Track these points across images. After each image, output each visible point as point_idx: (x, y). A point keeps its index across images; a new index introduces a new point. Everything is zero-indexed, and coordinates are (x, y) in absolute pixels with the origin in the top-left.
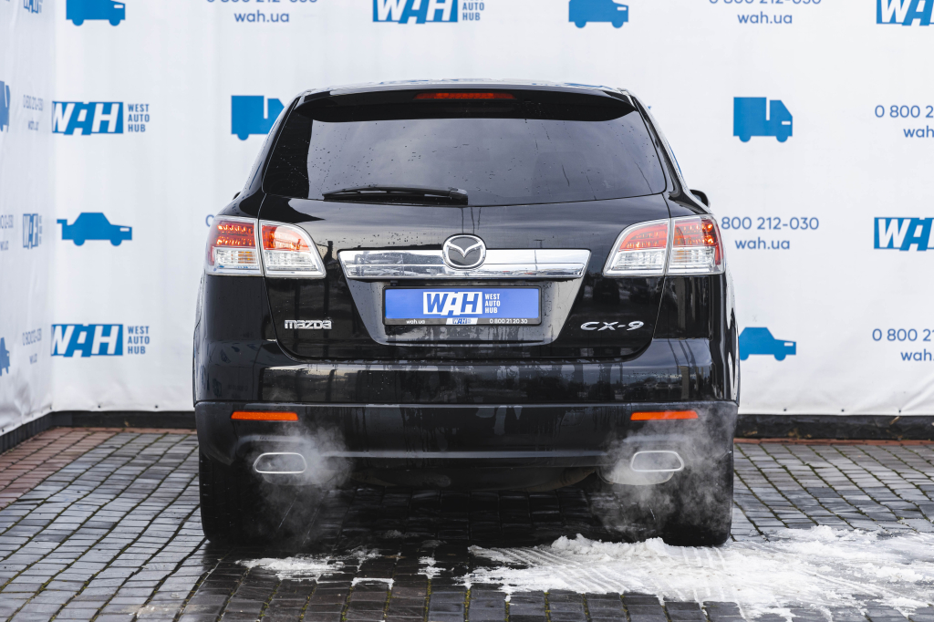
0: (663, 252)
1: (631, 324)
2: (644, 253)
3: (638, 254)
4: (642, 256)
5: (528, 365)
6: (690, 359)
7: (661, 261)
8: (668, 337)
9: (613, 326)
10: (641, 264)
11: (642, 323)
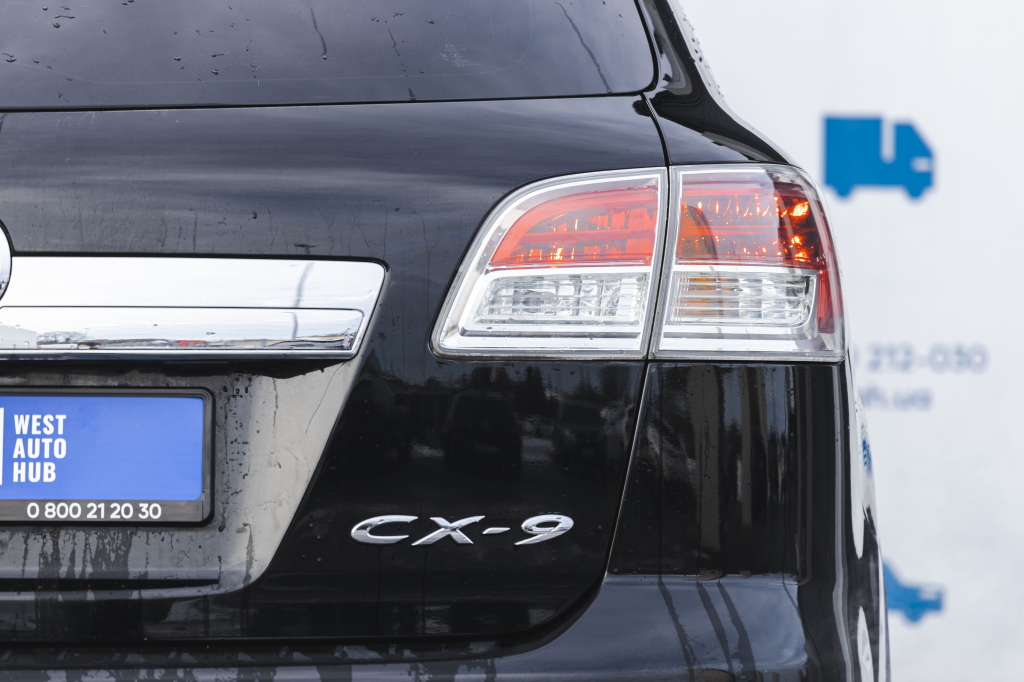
0: (643, 278)
1: (530, 523)
2: (576, 278)
3: (556, 282)
4: (568, 290)
5: (150, 667)
6: (733, 646)
7: (632, 309)
8: (659, 570)
9: (465, 529)
10: (566, 315)
11: (566, 522)
